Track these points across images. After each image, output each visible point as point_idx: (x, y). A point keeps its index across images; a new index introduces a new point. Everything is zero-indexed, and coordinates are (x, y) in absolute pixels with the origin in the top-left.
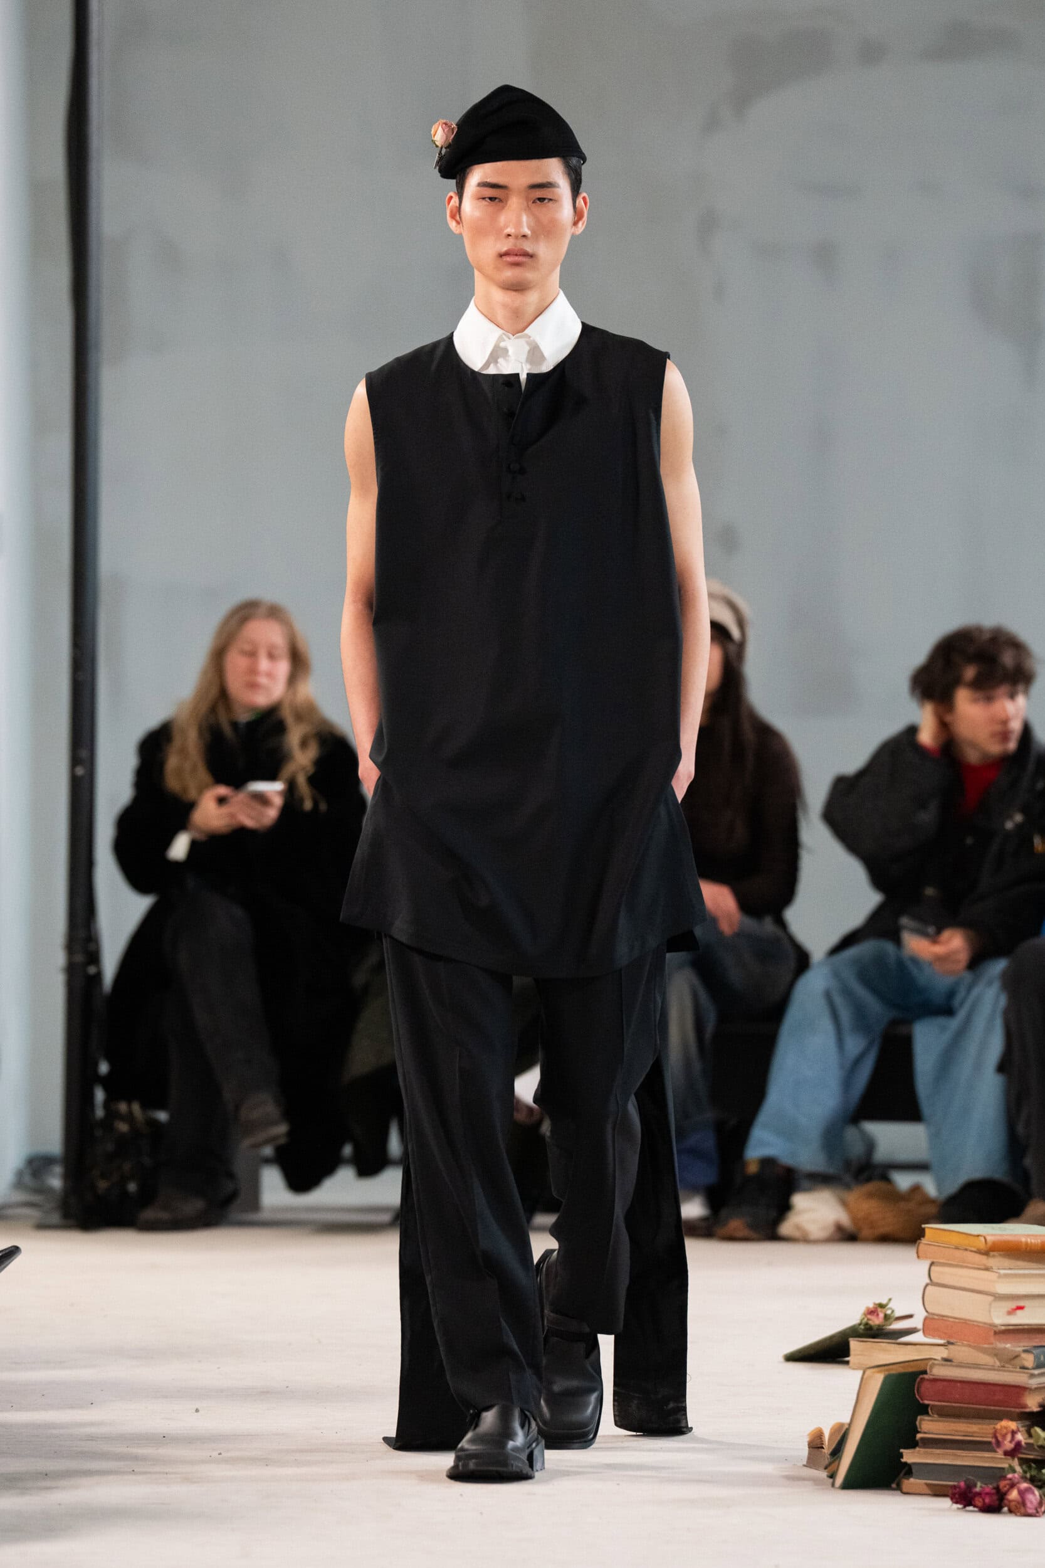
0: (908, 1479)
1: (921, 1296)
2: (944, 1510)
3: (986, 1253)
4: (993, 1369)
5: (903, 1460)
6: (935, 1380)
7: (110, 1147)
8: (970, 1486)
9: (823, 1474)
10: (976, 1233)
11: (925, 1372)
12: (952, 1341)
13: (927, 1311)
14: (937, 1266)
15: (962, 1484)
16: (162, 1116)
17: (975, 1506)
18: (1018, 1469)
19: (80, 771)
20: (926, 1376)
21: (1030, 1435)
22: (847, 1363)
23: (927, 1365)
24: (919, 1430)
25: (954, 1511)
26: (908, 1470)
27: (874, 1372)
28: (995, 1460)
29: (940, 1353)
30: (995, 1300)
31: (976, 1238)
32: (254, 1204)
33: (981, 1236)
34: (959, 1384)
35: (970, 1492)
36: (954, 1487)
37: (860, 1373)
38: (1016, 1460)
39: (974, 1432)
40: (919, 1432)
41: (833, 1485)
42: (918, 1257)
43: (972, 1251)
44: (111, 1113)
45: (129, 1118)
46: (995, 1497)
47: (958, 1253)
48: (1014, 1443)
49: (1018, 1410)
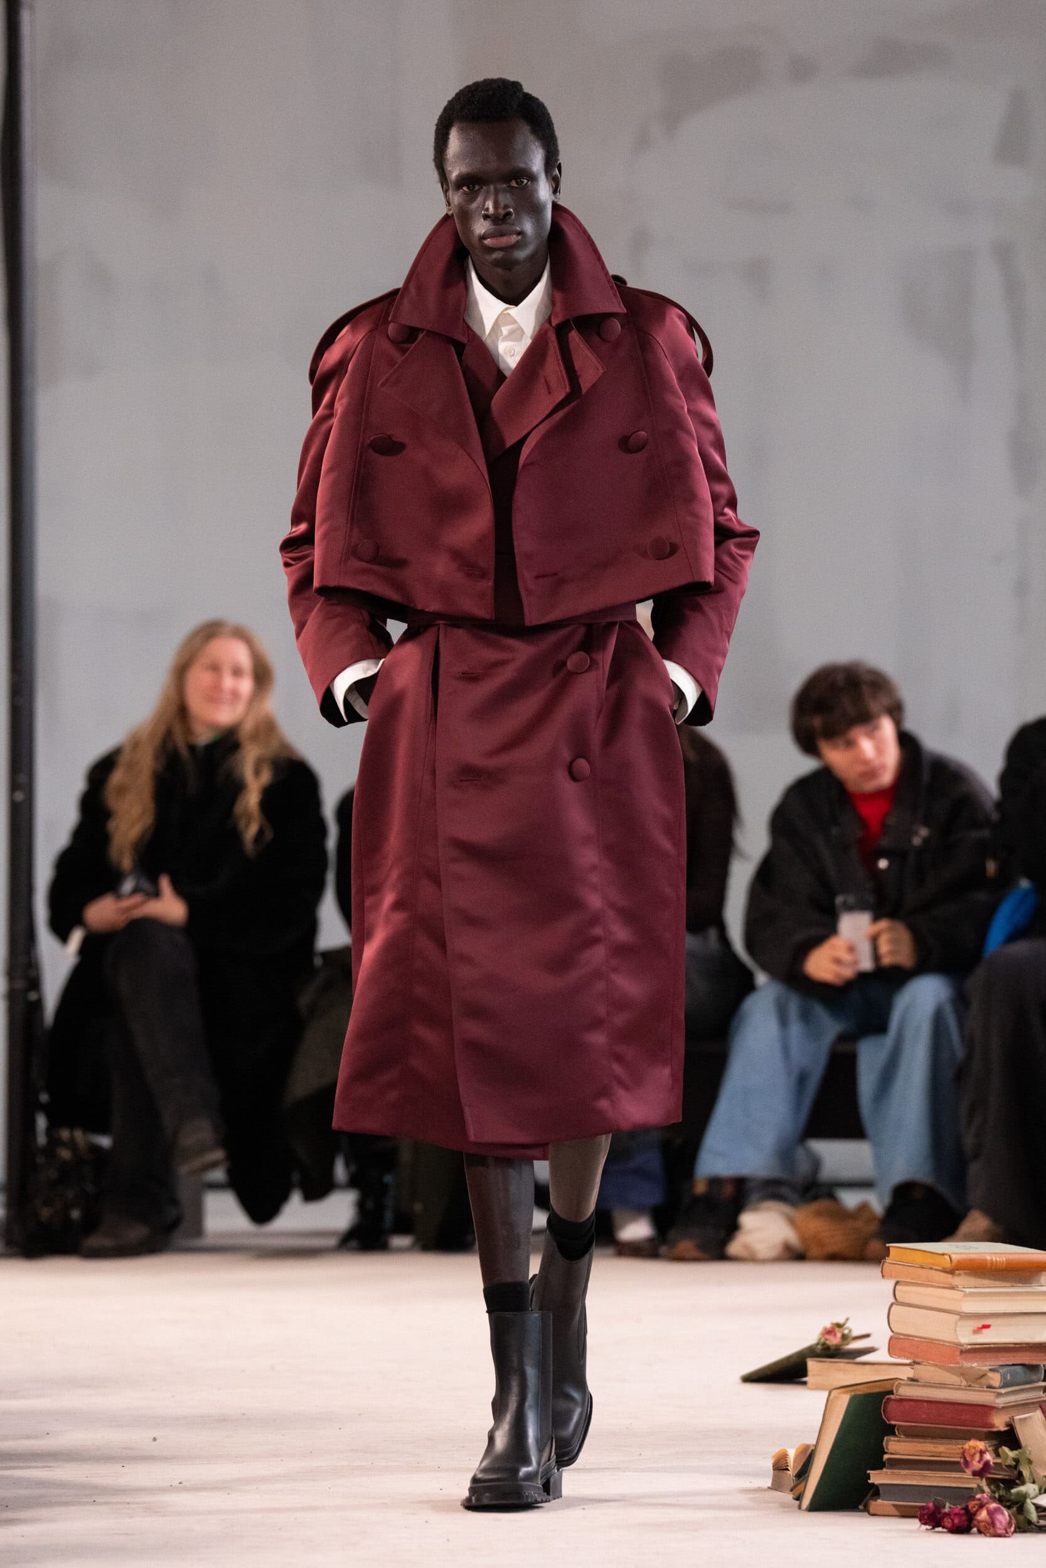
0: (875, 1500)
1: (886, 1315)
2: (910, 1531)
3: (951, 1272)
4: (959, 1388)
5: (870, 1482)
6: (901, 1400)
7: (52, 1174)
8: (938, 1507)
9: (788, 1497)
10: (941, 1252)
11: (891, 1392)
12: (917, 1360)
13: (892, 1331)
14: (902, 1285)
15: (931, 1505)
16: (105, 1141)
17: (943, 1527)
18: (986, 1489)
19: (20, 796)
20: (892, 1397)
21: (998, 1455)
22: (805, 1383)
23: (893, 1385)
24: (886, 1451)
25: (923, 1532)
26: (875, 1491)
27: (839, 1393)
28: (964, 1480)
29: (906, 1373)
30: (960, 1319)
31: (942, 1257)
32: (198, 1229)
33: (946, 1254)
34: (925, 1404)
35: (940, 1513)
36: (922, 1508)
37: (825, 1394)
38: (984, 1480)
39: (941, 1453)
40: (886, 1453)
41: (800, 1507)
42: (883, 1276)
43: (936, 1270)
44: (54, 1140)
45: (72, 1145)
46: (964, 1518)
47: (924, 1272)
48: (982, 1463)
49: (985, 1430)
